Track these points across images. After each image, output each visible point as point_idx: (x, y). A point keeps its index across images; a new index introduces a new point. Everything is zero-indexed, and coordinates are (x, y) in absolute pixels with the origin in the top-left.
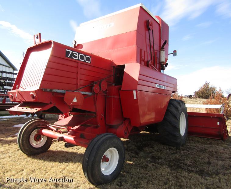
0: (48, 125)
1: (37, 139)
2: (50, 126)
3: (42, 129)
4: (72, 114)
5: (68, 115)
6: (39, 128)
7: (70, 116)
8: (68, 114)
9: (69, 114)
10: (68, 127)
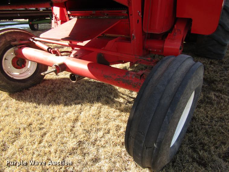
0: (32, 40)
1: (18, 65)
2: (36, 41)
3: (21, 48)
4: (74, 16)
5: (67, 18)
6: (16, 45)
7: (70, 19)
8: (67, 16)
9: (69, 15)
10: (71, 42)
